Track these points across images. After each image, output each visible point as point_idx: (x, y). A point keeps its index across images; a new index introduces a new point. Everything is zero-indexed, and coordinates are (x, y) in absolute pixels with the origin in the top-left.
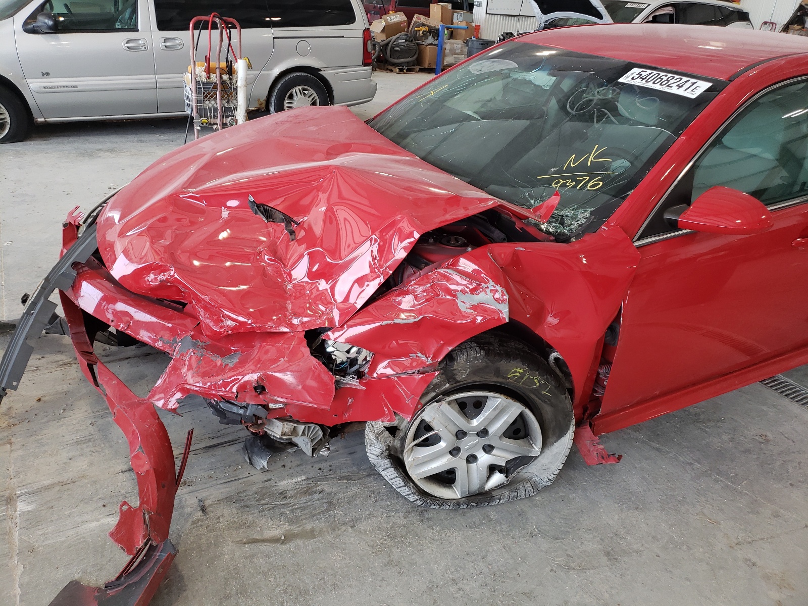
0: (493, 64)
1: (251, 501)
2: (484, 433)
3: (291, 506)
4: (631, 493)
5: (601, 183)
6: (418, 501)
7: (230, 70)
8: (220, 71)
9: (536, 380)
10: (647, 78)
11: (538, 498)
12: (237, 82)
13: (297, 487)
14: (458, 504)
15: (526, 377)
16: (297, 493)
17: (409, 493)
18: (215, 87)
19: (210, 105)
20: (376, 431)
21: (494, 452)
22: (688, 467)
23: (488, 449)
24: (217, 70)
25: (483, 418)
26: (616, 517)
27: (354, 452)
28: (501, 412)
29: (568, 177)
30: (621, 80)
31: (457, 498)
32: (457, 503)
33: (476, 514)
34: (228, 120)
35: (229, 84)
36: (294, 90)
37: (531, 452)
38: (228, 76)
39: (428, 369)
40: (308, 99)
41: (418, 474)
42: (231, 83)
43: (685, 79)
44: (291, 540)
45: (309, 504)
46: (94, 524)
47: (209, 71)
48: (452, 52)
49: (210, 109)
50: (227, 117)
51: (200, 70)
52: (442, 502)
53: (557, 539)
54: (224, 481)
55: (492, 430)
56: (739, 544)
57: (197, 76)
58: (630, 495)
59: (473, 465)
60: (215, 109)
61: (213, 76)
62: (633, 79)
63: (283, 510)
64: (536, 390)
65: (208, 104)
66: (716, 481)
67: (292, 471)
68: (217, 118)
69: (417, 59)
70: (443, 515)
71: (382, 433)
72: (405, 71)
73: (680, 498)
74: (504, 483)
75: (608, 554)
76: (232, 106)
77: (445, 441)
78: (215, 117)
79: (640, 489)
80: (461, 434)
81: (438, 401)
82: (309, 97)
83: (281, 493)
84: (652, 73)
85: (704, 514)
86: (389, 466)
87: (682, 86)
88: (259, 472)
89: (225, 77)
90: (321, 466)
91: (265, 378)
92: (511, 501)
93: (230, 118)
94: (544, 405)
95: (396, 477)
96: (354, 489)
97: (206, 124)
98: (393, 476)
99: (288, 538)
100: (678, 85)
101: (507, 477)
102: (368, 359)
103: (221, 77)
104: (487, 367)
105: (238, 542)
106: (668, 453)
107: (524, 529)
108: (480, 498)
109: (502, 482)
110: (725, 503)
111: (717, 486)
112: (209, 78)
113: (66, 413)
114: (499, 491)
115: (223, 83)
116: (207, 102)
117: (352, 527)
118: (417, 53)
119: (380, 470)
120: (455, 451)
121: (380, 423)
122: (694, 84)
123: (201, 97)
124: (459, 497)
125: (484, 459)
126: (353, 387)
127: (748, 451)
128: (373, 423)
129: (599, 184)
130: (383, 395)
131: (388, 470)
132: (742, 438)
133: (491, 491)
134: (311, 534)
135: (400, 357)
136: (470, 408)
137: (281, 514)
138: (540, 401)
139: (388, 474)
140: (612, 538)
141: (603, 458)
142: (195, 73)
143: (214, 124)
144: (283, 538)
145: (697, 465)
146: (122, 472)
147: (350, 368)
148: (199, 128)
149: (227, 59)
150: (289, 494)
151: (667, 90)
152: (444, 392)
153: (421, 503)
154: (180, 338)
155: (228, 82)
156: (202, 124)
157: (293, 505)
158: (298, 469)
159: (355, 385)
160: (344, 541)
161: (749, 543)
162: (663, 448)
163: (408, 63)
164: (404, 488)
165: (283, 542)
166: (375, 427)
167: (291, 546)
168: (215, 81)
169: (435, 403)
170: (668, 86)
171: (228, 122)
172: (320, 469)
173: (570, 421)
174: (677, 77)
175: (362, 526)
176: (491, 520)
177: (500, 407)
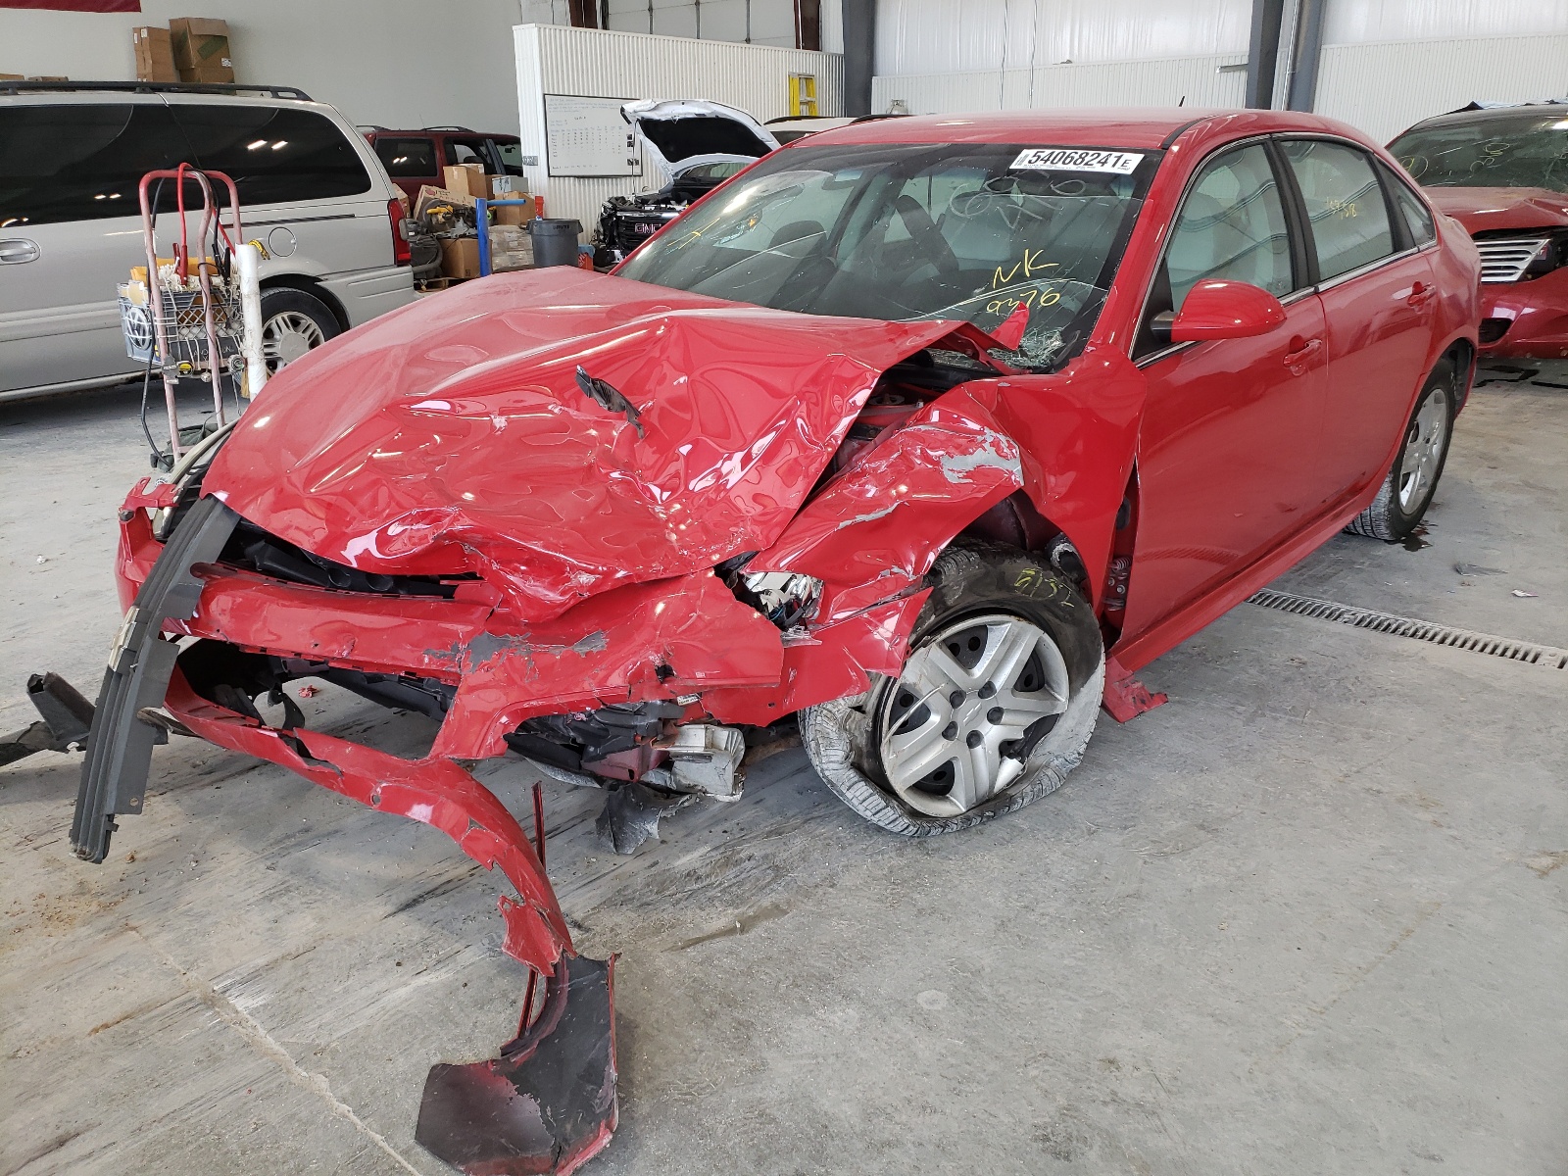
0: (783, 179)
1: (649, 897)
2: (987, 689)
3: (717, 886)
4: (1182, 756)
5: (1058, 295)
6: (911, 828)
7: (224, 268)
8: (207, 269)
9: (1052, 585)
10: (1051, 159)
11: (1067, 791)
12: (238, 287)
13: (708, 861)
14: (969, 819)
15: (1040, 581)
16: (714, 868)
17: (895, 816)
18: (198, 301)
19: (191, 337)
20: (839, 716)
21: (1005, 718)
22: (1231, 712)
23: (995, 716)
24: (202, 267)
25: (988, 662)
26: (1183, 786)
27: (762, 800)
28: (1011, 644)
29: (1008, 296)
30: (1013, 167)
31: (961, 812)
32: (966, 819)
33: (997, 829)
34: (230, 360)
35: (225, 293)
36: (274, 321)
37: (1054, 707)
38: (222, 278)
39: (911, 590)
40: (303, 335)
41: (905, 780)
42: (228, 291)
43: (1104, 154)
44: (753, 926)
45: (743, 876)
46: (403, 992)
47: (185, 270)
48: (505, 247)
49: (192, 342)
50: (226, 356)
51: (168, 273)
52: (944, 822)
53: (1126, 828)
54: (578, 885)
55: (998, 684)
56: (1346, 776)
57: (162, 282)
58: (1183, 759)
59: (979, 749)
60: (203, 343)
61: (194, 279)
62: (1030, 162)
63: (709, 894)
64: (1054, 601)
65: (189, 334)
66: (1276, 719)
67: (681, 845)
68: (208, 359)
69: (441, 265)
70: (952, 841)
71: (849, 716)
72: (423, 287)
73: (1245, 747)
74: (1018, 775)
75: (1202, 827)
76: (232, 333)
77: (937, 712)
78: (205, 357)
79: (1191, 750)
80: (956, 698)
81: (925, 645)
82: (303, 332)
83: (688, 874)
84: (1053, 153)
85: (1285, 756)
86: (856, 779)
87: (1105, 162)
88: (632, 858)
89: (218, 280)
90: (726, 826)
91: (672, 650)
92: (1038, 797)
93: (233, 356)
94: (1063, 625)
95: (871, 795)
96: (798, 842)
97: (189, 372)
98: (866, 794)
99: (746, 925)
100: (1099, 162)
101: (1022, 762)
102: (814, 596)
103: (210, 282)
104: (987, 574)
105: (671, 949)
106: (1196, 703)
107: (1075, 828)
108: (993, 804)
109: (1015, 774)
110: (1301, 739)
111: (1280, 724)
112: (186, 283)
113: (204, 866)
114: (1016, 787)
115: (214, 292)
116: (185, 331)
117: (831, 887)
118: (441, 254)
119: (844, 789)
120: (949, 732)
121: (842, 702)
122: (1119, 158)
123: (174, 321)
124: (964, 810)
125: (993, 734)
126: (802, 644)
127: (1287, 680)
128: (829, 706)
129: (1055, 297)
130: (846, 650)
131: (855, 786)
132: (1273, 668)
133: (1003, 791)
134: (777, 911)
135: (866, 581)
136: (965, 650)
137: (711, 899)
138: (1057, 621)
139: (858, 794)
140: (1194, 809)
141: (1143, 702)
142: (157, 277)
143: (204, 370)
144: (738, 926)
145: (1241, 709)
146: (390, 915)
147: (788, 617)
148: (176, 381)
149: (215, 247)
150: (701, 872)
151: (1087, 169)
152: (927, 631)
153: (916, 829)
154: (464, 643)
155: (223, 288)
156: (182, 373)
157: (720, 884)
158: (690, 839)
159: (804, 640)
160: (834, 906)
161: (1358, 772)
162: (1186, 699)
163: (427, 272)
164: (886, 810)
165: (742, 930)
166: (834, 710)
167: (758, 931)
168: (199, 288)
169: (922, 649)
170: (1086, 164)
171: (230, 366)
172: (725, 832)
173: (1099, 645)
174: (1091, 152)
175: (847, 880)
176: (1023, 831)
177: (1011, 638)
